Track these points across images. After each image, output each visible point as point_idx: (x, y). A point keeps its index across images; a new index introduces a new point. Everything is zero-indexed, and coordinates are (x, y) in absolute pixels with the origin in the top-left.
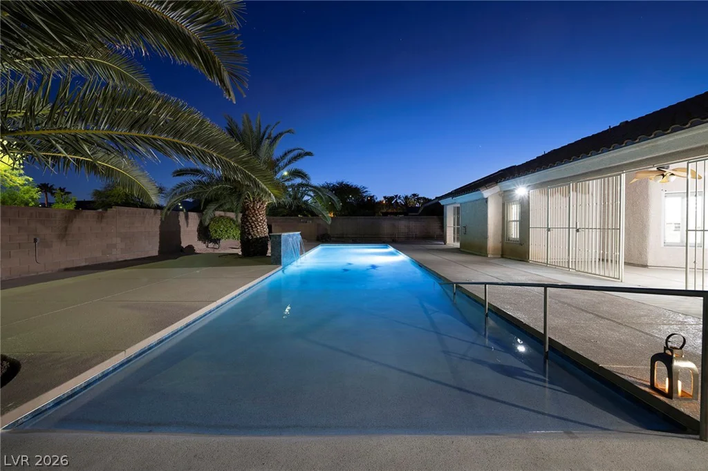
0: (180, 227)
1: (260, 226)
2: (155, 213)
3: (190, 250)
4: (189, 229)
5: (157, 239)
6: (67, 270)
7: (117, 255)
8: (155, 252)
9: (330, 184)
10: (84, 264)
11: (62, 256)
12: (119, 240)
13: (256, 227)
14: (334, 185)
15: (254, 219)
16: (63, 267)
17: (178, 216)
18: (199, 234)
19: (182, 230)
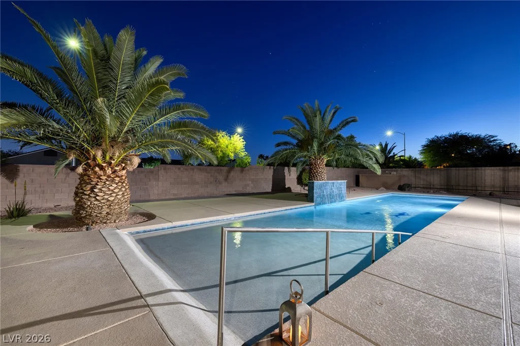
0: (285, 176)
1: (319, 176)
2: (270, 168)
3: (289, 189)
4: (291, 177)
5: (271, 183)
6: (227, 195)
7: (249, 190)
8: (270, 190)
9: (441, 137)
10: (234, 193)
11: (226, 188)
12: (250, 182)
13: (317, 176)
14: (446, 138)
15: (315, 171)
16: (226, 193)
17: (284, 170)
18: (298, 181)
19: (286, 177)
